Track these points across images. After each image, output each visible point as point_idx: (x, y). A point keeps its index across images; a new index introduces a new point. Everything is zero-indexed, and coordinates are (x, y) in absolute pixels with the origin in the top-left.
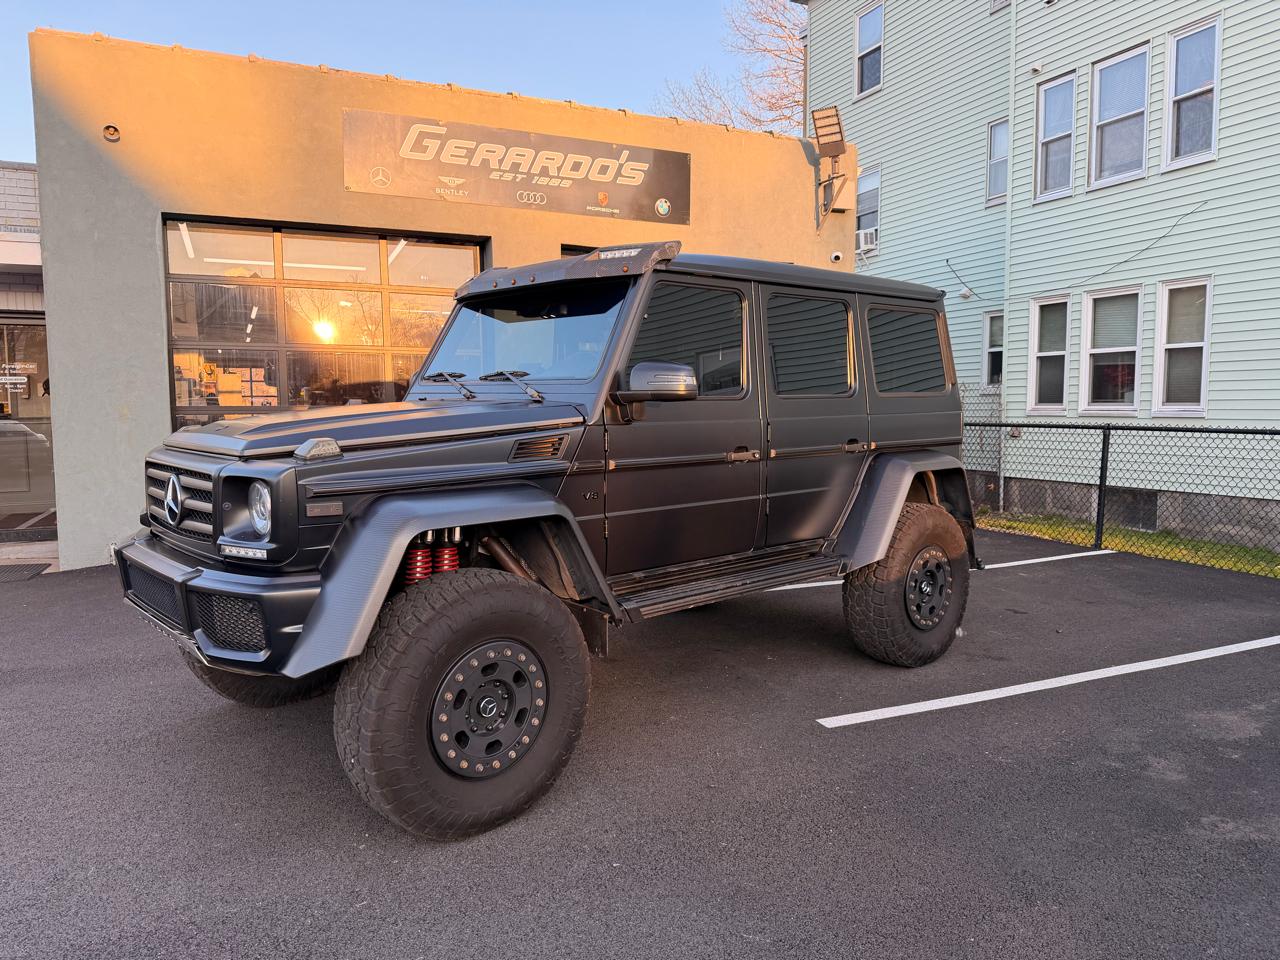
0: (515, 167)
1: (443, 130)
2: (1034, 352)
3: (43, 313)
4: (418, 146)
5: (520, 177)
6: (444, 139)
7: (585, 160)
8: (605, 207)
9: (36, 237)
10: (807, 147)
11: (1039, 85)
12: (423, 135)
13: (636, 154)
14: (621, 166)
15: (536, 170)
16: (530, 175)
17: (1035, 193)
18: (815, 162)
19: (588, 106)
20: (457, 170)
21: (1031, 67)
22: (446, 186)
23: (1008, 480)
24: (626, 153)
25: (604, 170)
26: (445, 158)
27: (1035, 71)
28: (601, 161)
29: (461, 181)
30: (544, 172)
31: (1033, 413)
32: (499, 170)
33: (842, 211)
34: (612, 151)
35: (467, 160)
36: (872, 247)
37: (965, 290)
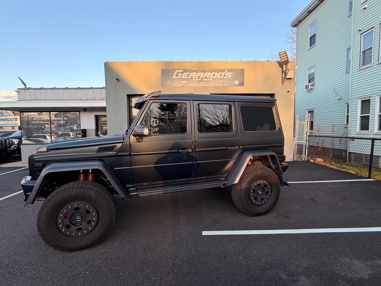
0: (199, 77)
1: (182, 71)
2: (359, 114)
3: (106, 115)
4: (177, 75)
5: (200, 79)
6: (182, 73)
7: (216, 74)
8: (221, 84)
9: (105, 101)
10: (279, 63)
11: (361, 34)
12: (178, 73)
13: (229, 71)
14: (225, 74)
15: (204, 77)
16: (202, 79)
17: (360, 67)
18: (282, 67)
19: (217, 61)
20: (185, 80)
21: (358, 29)
22: (183, 83)
23: (350, 153)
24: (227, 71)
25: (221, 75)
26: (183, 77)
27: (360, 30)
28: (220, 73)
29: (186, 82)
30: (206, 77)
31: (358, 133)
32: (195, 78)
33: (290, 79)
34: (223, 71)
35: (188, 77)
36: (313, 87)
37: (339, 98)
